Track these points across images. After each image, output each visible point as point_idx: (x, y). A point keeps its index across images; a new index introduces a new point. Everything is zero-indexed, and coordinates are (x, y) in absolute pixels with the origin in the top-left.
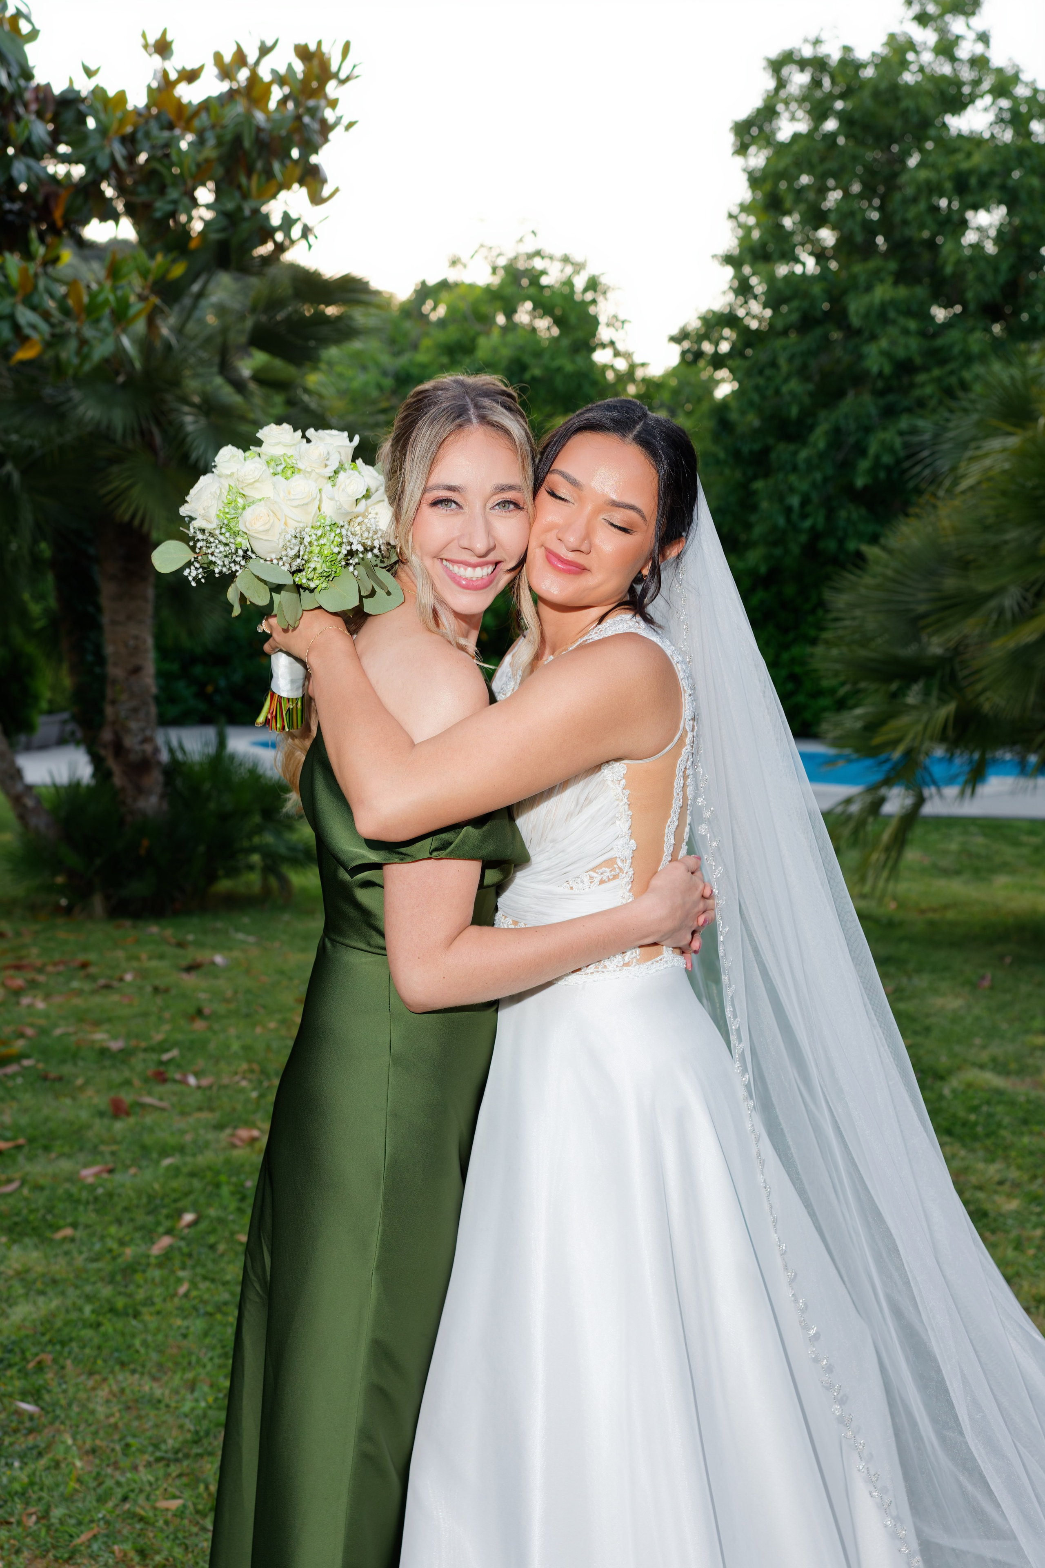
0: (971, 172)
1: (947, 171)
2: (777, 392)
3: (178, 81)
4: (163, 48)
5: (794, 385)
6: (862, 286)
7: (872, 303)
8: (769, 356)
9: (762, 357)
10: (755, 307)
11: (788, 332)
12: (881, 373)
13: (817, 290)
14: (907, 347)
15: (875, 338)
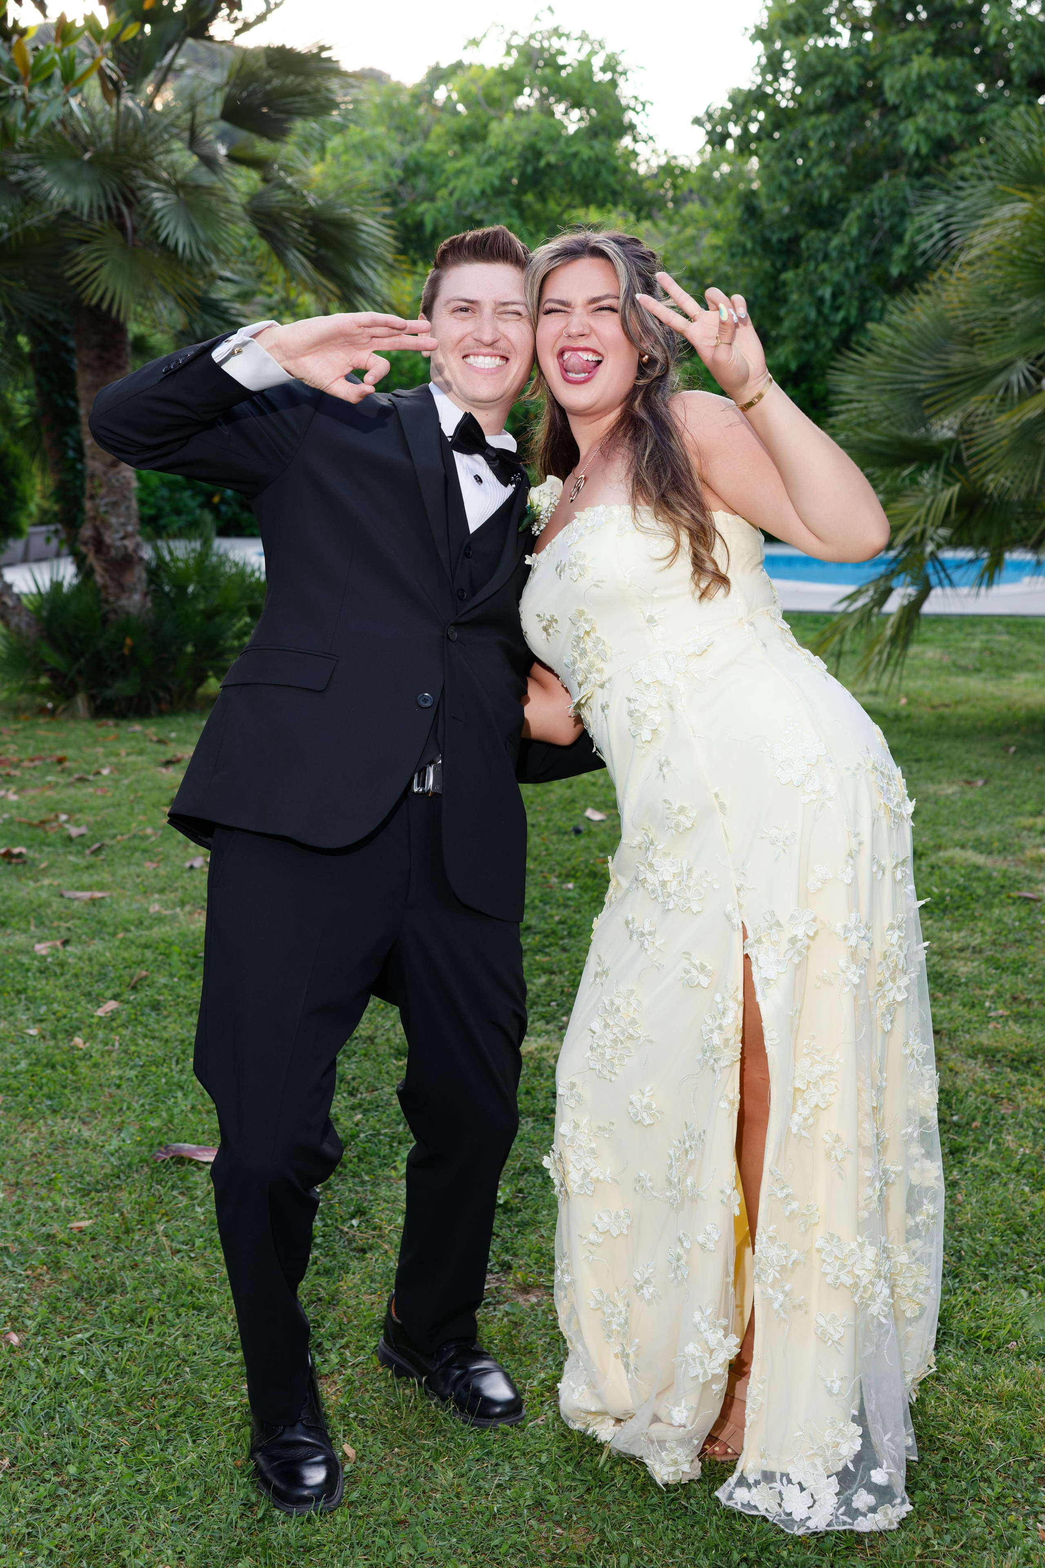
2: (808, 175)
5: (825, 167)
6: (899, 59)
7: (908, 77)
8: (800, 137)
9: (792, 139)
10: (785, 84)
11: (818, 110)
12: (917, 152)
13: (851, 65)
14: (945, 123)
15: (910, 114)
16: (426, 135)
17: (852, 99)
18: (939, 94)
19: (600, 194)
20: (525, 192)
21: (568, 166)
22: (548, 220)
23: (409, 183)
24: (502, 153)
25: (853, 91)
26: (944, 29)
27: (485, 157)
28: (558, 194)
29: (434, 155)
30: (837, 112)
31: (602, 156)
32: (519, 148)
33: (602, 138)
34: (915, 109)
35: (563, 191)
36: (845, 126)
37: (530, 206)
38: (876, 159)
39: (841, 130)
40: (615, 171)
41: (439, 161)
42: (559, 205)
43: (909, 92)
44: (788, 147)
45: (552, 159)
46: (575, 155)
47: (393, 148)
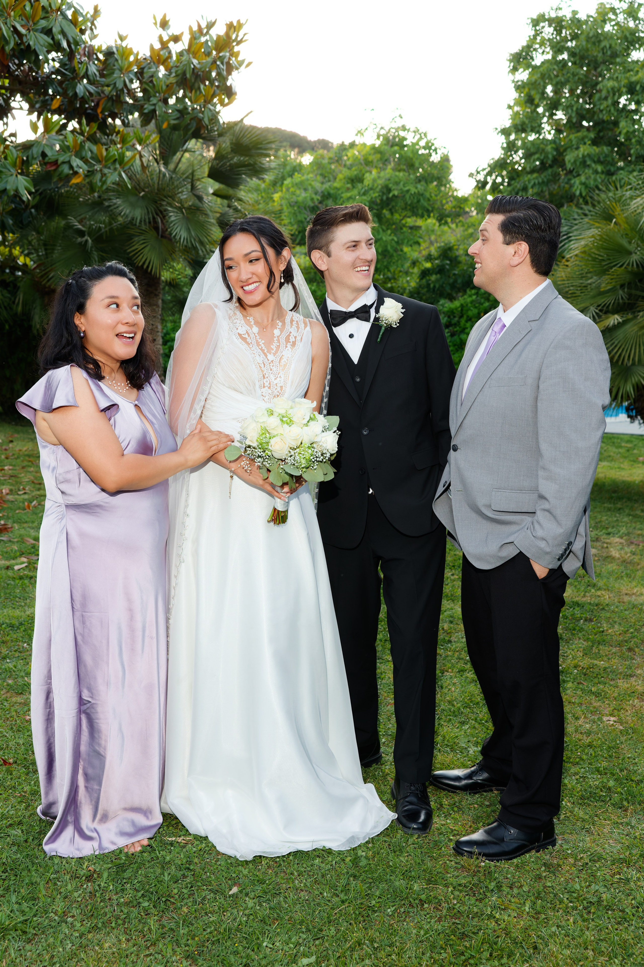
0: (637, 83)
1: (624, 82)
3: (168, 41)
4: (164, 24)
6: (575, 146)
7: (578, 156)
8: (522, 185)
9: (518, 186)
10: (516, 158)
11: (533, 171)
12: (581, 194)
13: (549, 148)
14: (595, 180)
15: (579, 175)
16: (335, 178)
17: (551, 166)
18: (593, 165)
19: (420, 212)
20: (382, 208)
21: (404, 196)
22: (394, 224)
23: (324, 203)
24: (371, 189)
25: (549, 162)
26: (600, 131)
27: (363, 190)
28: (400, 211)
29: (338, 189)
30: (542, 172)
31: (421, 192)
32: (380, 187)
33: (423, 183)
34: (581, 173)
35: (403, 209)
36: (545, 180)
37: (385, 216)
38: (562, 197)
39: (543, 182)
40: (429, 200)
41: (340, 192)
42: (400, 216)
43: (578, 163)
44: (516, 190)
45: (396, 193)
46: (408, 191)
47: (317, 185)
